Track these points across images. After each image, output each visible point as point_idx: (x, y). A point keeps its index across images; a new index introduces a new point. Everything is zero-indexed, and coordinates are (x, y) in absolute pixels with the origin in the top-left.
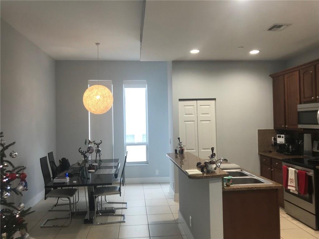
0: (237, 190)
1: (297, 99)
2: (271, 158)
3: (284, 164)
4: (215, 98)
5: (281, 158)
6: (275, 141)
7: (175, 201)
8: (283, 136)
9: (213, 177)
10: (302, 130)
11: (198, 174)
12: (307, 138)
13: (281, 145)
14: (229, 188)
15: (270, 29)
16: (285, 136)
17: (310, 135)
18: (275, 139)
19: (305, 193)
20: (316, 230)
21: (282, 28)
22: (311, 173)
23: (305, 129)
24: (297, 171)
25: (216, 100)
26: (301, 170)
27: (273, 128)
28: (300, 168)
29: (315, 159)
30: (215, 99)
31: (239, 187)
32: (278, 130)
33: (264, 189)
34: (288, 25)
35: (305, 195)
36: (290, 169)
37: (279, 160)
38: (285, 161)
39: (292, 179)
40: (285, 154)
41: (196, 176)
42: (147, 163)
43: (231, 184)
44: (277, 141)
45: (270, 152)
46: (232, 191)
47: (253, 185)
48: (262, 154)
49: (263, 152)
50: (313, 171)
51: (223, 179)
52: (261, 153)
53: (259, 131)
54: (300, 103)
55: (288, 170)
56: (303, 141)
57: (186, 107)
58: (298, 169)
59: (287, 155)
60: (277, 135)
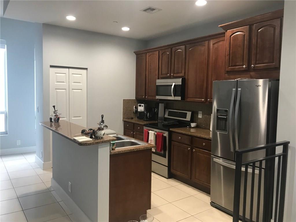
0: (121, 152)
1: (156, 75)
2: (134, 124)
3: (145, 128)
4: (86, 67)
5: (143, 124)
6: (136, 110)
7: (43, 170)
8: (143, 105)
9: (102, 142)
10: (159, 100)
11: (87, 141)
12: (161, 106)
13: (141, 113)
14: (115, 151)
15: (145, 10)
16: (144, 105)
17: (163, 104)
18: (136, 108)
19: (161, 151)
20: (167, 178)
21: (154, 11)
22: (166, 134)
23: (160, 100)
24: (156, 133)
25: (88, 69)
26: (158, 132)
27: (135, 98)
28: (158, 131)
29: (168, 123)
30: (86, 69)
31: (123, 150)
32: (139, 100)
33: (143, 149)
34: (160, 10)
35: (161, 152)
36: (150, 132)
37: (141, 125)
38: (146, 125)
39: (151, 140)
40: (144, 120)
41: (87, 142)
42: (6, 133)
43: (115, 148)
44: (138, 109)
45: (132, 118)
46: (118, 154)
47: (133, 147)
48: (127, 120)
49: (126, 119)
50: (167, 132)
51: (110, 143)
52: (125, 120)
53: (124, 100)
54: (158, 79)
55: (148, 133)
56: (158, 109)
57: (57, 74)
58: (156, 132)
59: (147, 120)
60: (139, 104)
